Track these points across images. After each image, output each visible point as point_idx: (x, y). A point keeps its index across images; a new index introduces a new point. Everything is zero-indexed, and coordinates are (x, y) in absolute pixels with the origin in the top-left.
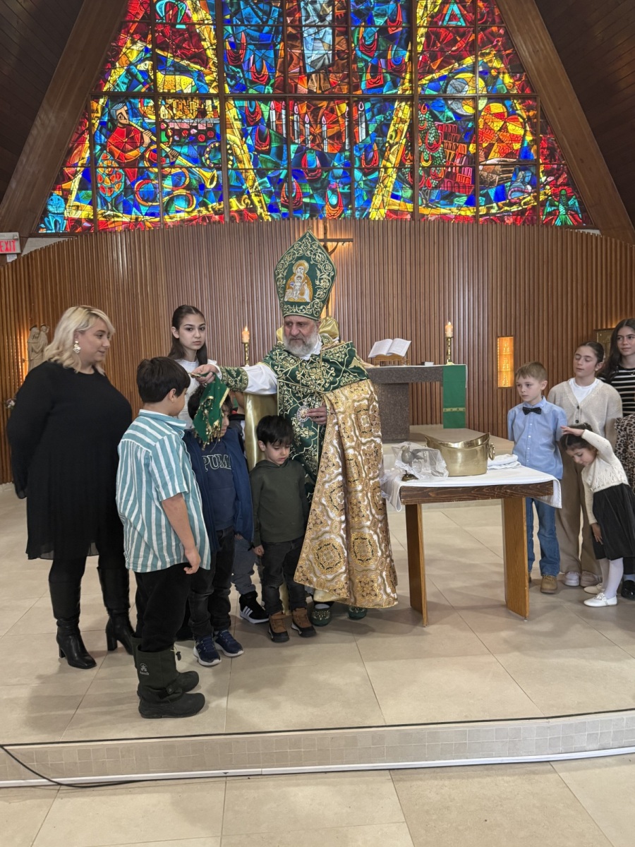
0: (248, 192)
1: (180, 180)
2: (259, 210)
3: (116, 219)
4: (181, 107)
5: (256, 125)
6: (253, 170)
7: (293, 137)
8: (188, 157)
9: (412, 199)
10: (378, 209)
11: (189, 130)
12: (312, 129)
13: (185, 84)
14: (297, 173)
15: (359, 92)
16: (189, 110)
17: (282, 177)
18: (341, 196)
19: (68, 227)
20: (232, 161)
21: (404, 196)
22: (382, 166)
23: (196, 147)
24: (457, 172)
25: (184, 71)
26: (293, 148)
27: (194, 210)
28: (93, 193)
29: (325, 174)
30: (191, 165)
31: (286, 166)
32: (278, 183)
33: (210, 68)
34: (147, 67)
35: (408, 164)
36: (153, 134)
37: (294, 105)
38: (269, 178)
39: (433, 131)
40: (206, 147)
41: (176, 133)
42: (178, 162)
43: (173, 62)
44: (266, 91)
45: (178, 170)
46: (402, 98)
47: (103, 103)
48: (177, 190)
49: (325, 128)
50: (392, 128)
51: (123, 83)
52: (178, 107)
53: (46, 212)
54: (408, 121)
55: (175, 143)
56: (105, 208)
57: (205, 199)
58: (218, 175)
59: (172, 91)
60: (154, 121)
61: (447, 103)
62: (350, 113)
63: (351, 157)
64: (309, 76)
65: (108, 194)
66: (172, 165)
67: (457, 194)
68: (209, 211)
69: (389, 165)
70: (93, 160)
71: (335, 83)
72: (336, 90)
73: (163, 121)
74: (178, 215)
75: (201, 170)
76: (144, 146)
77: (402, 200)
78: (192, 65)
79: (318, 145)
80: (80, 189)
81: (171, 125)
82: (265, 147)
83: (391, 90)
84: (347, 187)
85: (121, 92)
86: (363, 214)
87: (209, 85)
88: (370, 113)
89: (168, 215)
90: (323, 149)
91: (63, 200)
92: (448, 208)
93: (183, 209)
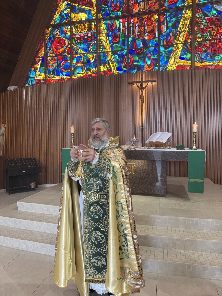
0: (108, 62)
1: (80, 59)
2: (113, 70)
3: (54, 78)
4: (81, 27)
5: (113, 31)
6: (111, 52)
7: (130, 34)
8: (83, 49)
9: (191, 59)
10: (172, 65)
11: (84, 37)
12: (140, 29)
13: (83, 16)
14: (131, 51)
15: (164, 8)
16: (84, 28)
17: (124, 54)
18: (152, 60)
19: (36, 83)
20: (102, 49)
21: (186, 57)
22: (175, 43)
23: (86, 44)
24: (218, 42)
25: (83, 11)
26: (130, 39)
27: (85, 72)
28: (45, 68)
29: (145, 50)
30: (84, 52)
31: (126, 48)
32: (122, 57)
33: (94, 8)
34: (68, 12)
35: (189, 41)
36: (69, 41)
37: (131, 19)
38: (118, 55)
39: (204, 22)
40: (91, 43)
41: (78, 39)
42: (79, 51)
43: (79, 8)
44: (118, 14)
45: (79, 55)
46: (188, 7)
47: (50, 30)
48: (78, 64)
49: (146, 28)
50: (181, 23)
51: (58, 20)
52: (80, 27)
53: (28, 77)
54: (190, 18)
55: (78, 43)
56: (50, 74)
57: (89, 67)
58: (95, 56)
59: (77, 20)
60: (70, 35)
61: (213, 6)
62: (159, 19)
63: (159, 40)
64: (139, 4)
65: (51, 68)
66: (77, 53)
67: (217, 54)
68: (91, 72)
69: (178, 42)
70: (46, 54)
71: (151, 5)
72: (152, 9)
73: (73, 34)
74: (78, 75)
75: (89, 54)
76: (66, 46)
77: (185, 59)
78: (86, 8)
79: (142, 37)
80: (41, 67)
81: (77, 36)
82: (117, 40)
83: (181, 4)
84: (156, 56)
85: (57, 24)
86: (164, 68)
87: (93, 15)
88: (170, 17)
89: (74, 75)
90: (144, 38)
91: (34, 72)
92: (211, 62)
93: (80, 72)
